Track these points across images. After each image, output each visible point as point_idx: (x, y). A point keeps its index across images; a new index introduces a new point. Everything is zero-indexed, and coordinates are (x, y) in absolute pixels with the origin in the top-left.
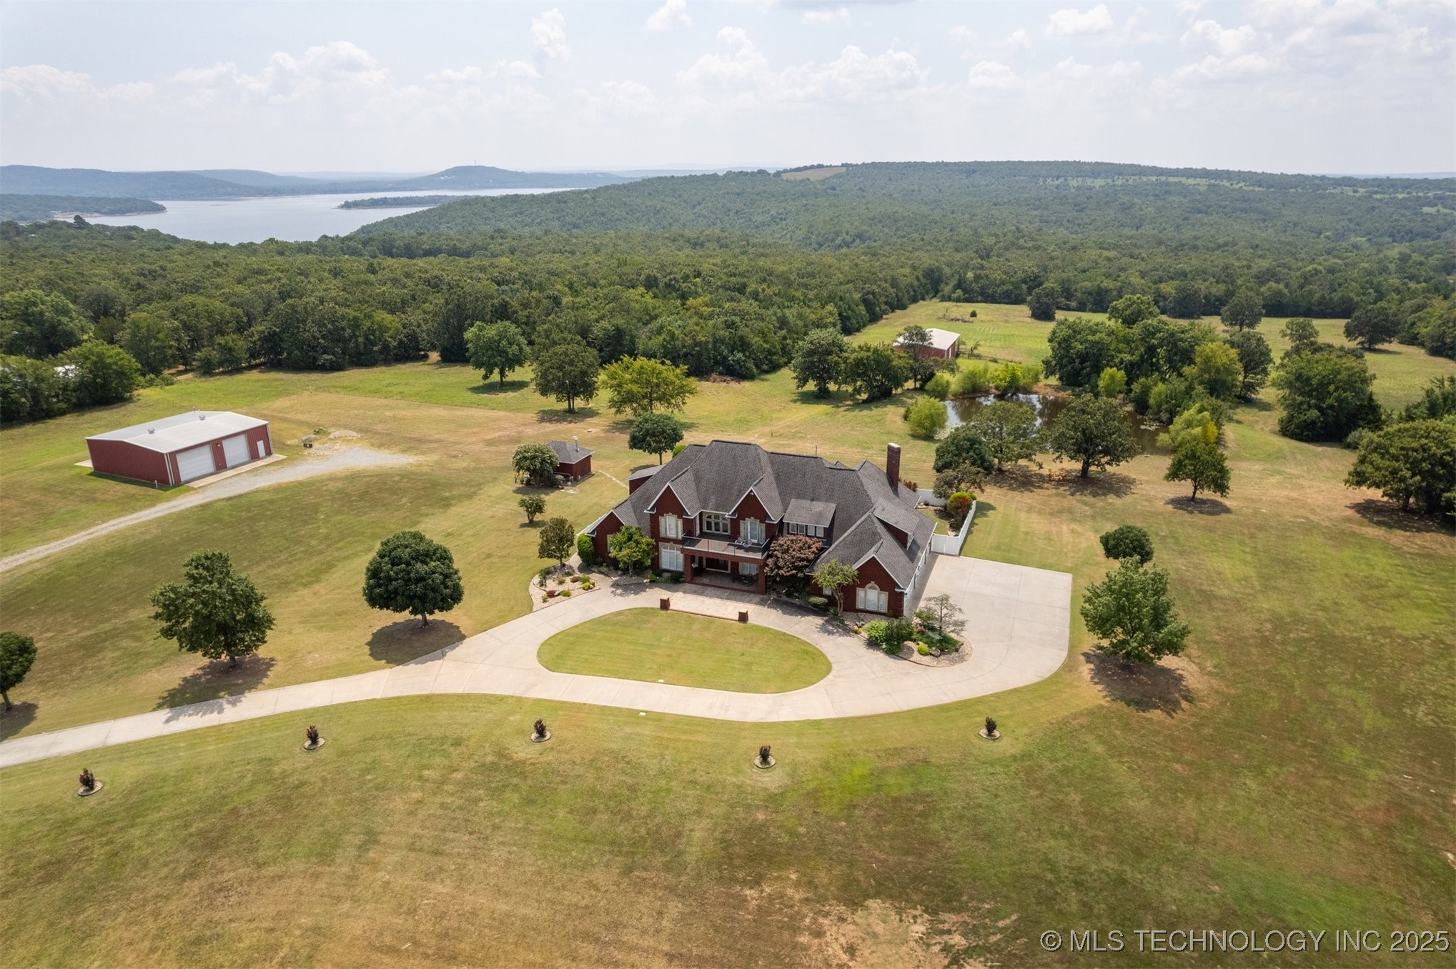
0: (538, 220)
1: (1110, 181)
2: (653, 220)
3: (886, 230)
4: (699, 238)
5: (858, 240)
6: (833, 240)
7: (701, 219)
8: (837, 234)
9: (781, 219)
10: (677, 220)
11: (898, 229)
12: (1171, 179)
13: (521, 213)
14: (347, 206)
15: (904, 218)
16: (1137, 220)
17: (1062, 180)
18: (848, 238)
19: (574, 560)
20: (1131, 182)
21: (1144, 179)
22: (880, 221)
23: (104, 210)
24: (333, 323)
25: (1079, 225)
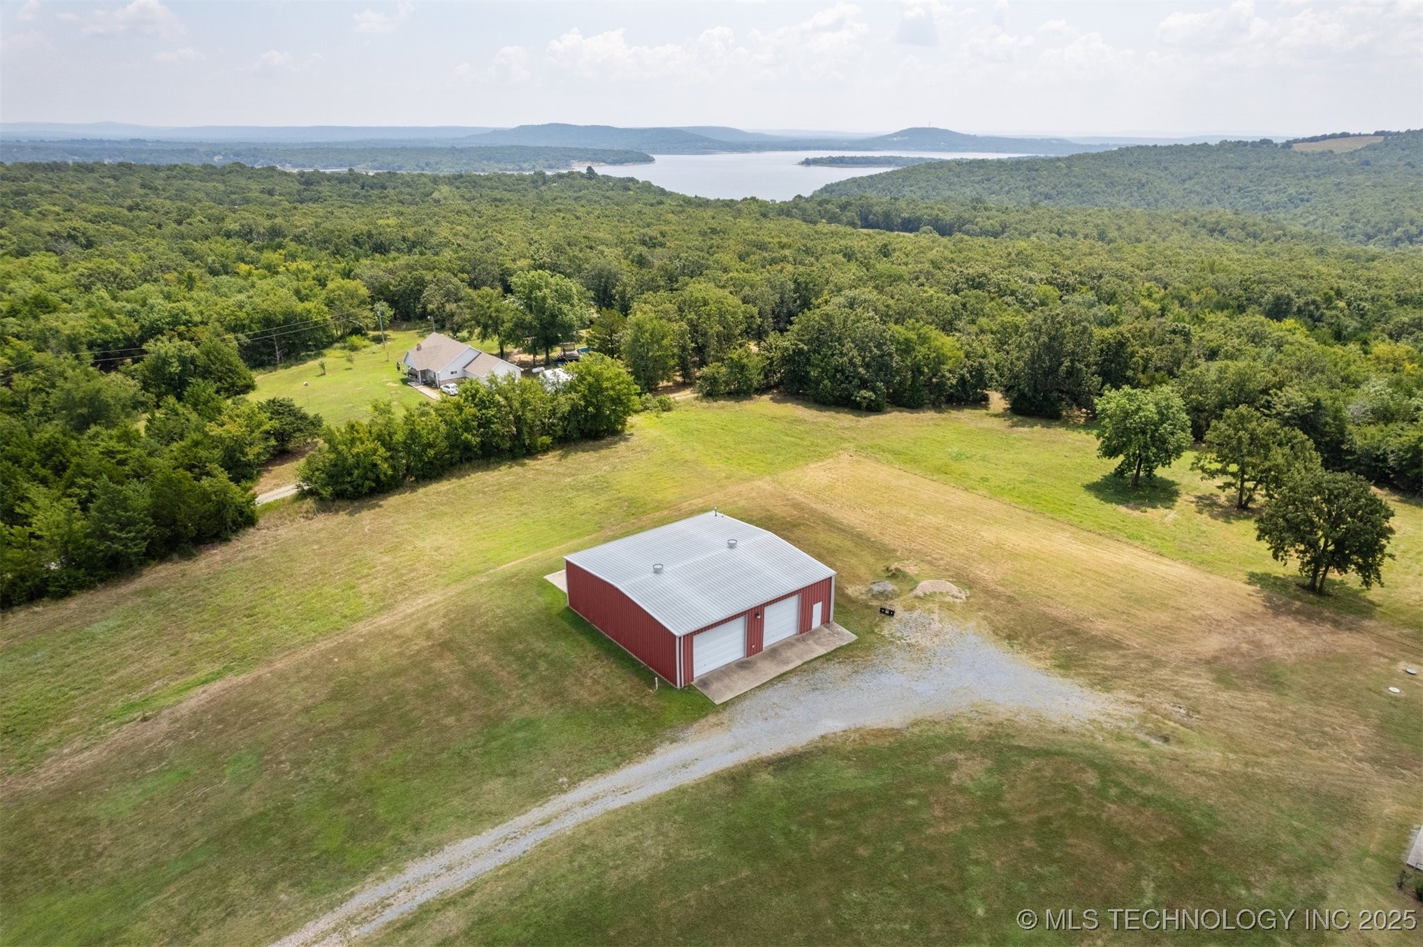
0: (1007, 189)
4: (1218, 223)
7: (1193, 195)
9: (1302, 200)
13: (988, 180)
14: (807, 162)
23: (609, 160)
24: (879, 346)
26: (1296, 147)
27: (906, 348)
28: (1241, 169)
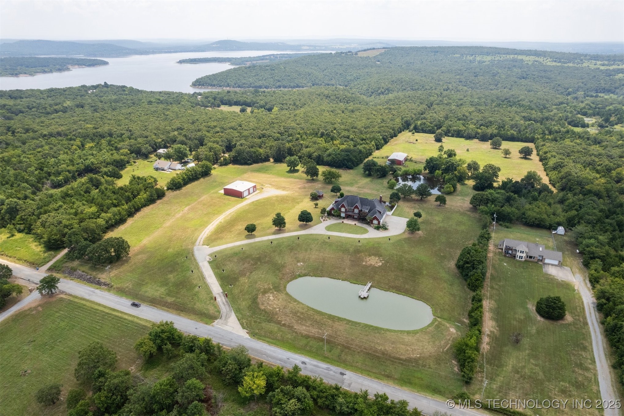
0: (264, 79)
1: (493, 57)
2: (308, 78)
3: (398, 86)
4: (328, 94)
5: (387, 91)
6: (377, 91)
7: (326, 77)
8: (379, 88)
9: (358, 78)
11: (402, 86)
12: (520, 57)
13: (257, 75)
14: (181, 62)
15: (405, 81)
17: (473, 56)
18: (383, 90)
19: (326, 214)
21: (508, 56)
22: (396, 82)
23: (87, 64)
24: (250, 153)
25: (474, 83)
26: (360, 54)
27: (255, 153)
28: (341, 65)
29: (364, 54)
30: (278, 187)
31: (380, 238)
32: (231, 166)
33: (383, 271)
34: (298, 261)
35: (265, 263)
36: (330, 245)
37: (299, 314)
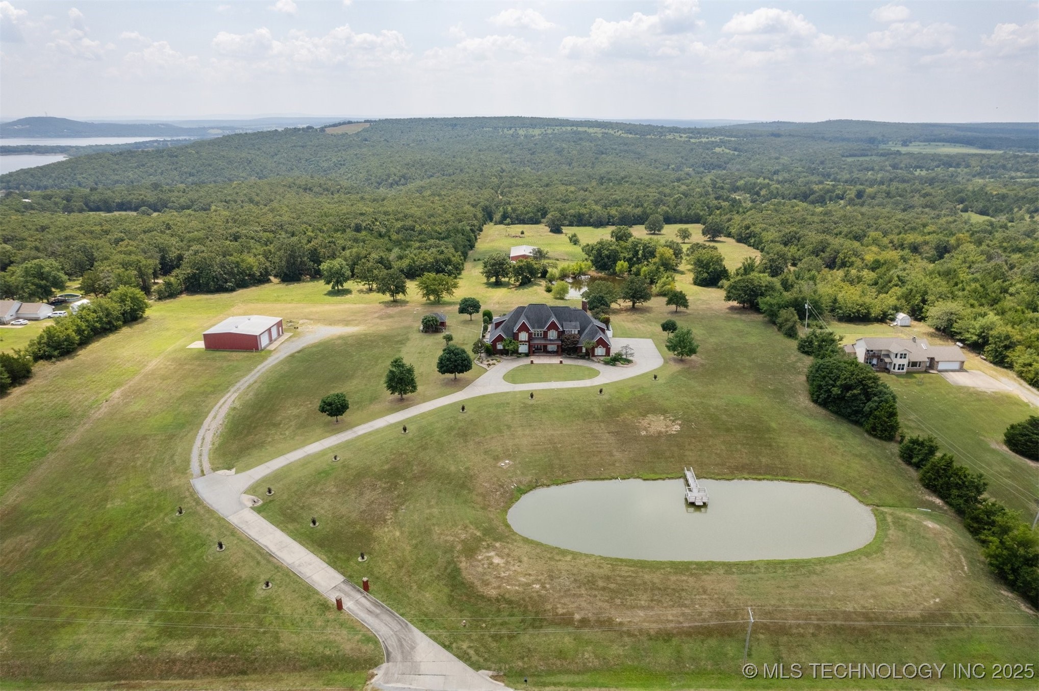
0: (160, 171)
1: (543, 130)
2: (248, 168)
3: (419, 172)
5: (403, 179)
6: (386, 180)
8: (389, 176)
9: (341, 165)
10: (265, 168)
12: (580, 129)
13: (143, 165)
15: (428, 163)
16: (569, 160)
17: (513, 130)
18: (397, 179)
19: (483, 354)
20: (556, 131)
21: (564, 129)
22: (413, 166)
24: (228, 266)
26: (328, 131)
27: (238, 265)
28: (303, 147)
29: (339, 131)
30: (332, 322)
31: (632, 378)
32: (185, 298)
33: (693, 440)
34: (497, 458)
35: (417, 478)
36: (545, 409)
37: (601, 584)
